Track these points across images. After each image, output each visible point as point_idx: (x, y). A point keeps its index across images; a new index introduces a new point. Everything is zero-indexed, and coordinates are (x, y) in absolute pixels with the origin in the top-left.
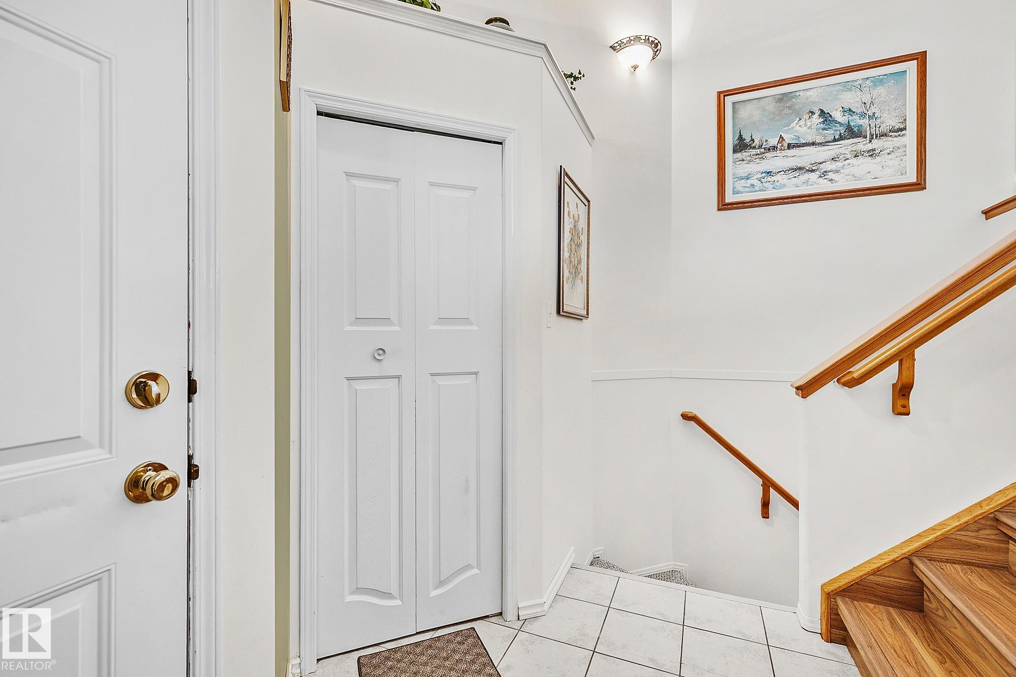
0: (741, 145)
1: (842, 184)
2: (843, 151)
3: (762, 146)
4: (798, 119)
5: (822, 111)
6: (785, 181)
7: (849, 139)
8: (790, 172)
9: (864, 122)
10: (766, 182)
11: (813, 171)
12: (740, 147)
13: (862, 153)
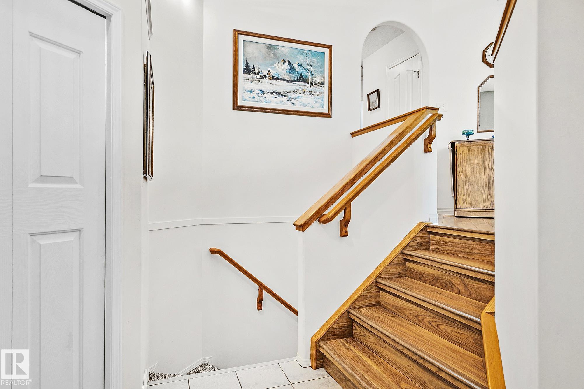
0: (248, 70)
1: (298, 108)
2: (298, 88)
3: (259, 74)
4: (278, 63)
5: (289, 62)
6: (271, 99)
7: (301, 82)
8: (274, 93)
9: (307, 74)
10: (261, 97)
11: (285, 96)
12: (247, 71)
13: (307, 92)
